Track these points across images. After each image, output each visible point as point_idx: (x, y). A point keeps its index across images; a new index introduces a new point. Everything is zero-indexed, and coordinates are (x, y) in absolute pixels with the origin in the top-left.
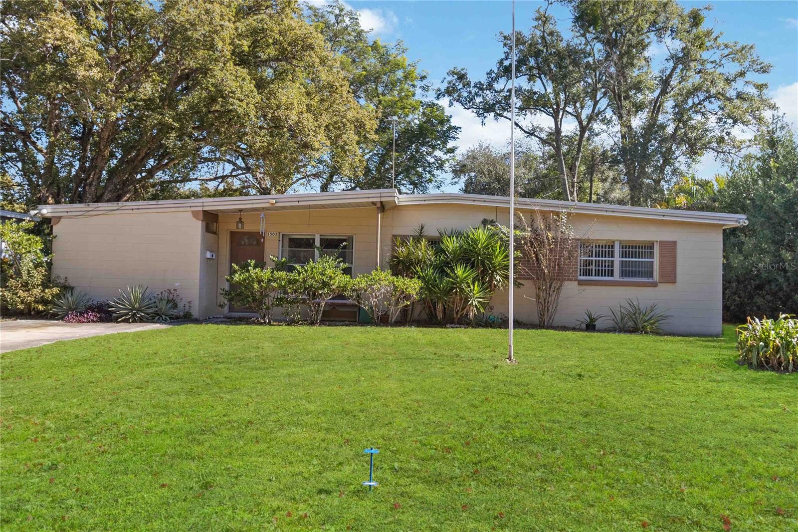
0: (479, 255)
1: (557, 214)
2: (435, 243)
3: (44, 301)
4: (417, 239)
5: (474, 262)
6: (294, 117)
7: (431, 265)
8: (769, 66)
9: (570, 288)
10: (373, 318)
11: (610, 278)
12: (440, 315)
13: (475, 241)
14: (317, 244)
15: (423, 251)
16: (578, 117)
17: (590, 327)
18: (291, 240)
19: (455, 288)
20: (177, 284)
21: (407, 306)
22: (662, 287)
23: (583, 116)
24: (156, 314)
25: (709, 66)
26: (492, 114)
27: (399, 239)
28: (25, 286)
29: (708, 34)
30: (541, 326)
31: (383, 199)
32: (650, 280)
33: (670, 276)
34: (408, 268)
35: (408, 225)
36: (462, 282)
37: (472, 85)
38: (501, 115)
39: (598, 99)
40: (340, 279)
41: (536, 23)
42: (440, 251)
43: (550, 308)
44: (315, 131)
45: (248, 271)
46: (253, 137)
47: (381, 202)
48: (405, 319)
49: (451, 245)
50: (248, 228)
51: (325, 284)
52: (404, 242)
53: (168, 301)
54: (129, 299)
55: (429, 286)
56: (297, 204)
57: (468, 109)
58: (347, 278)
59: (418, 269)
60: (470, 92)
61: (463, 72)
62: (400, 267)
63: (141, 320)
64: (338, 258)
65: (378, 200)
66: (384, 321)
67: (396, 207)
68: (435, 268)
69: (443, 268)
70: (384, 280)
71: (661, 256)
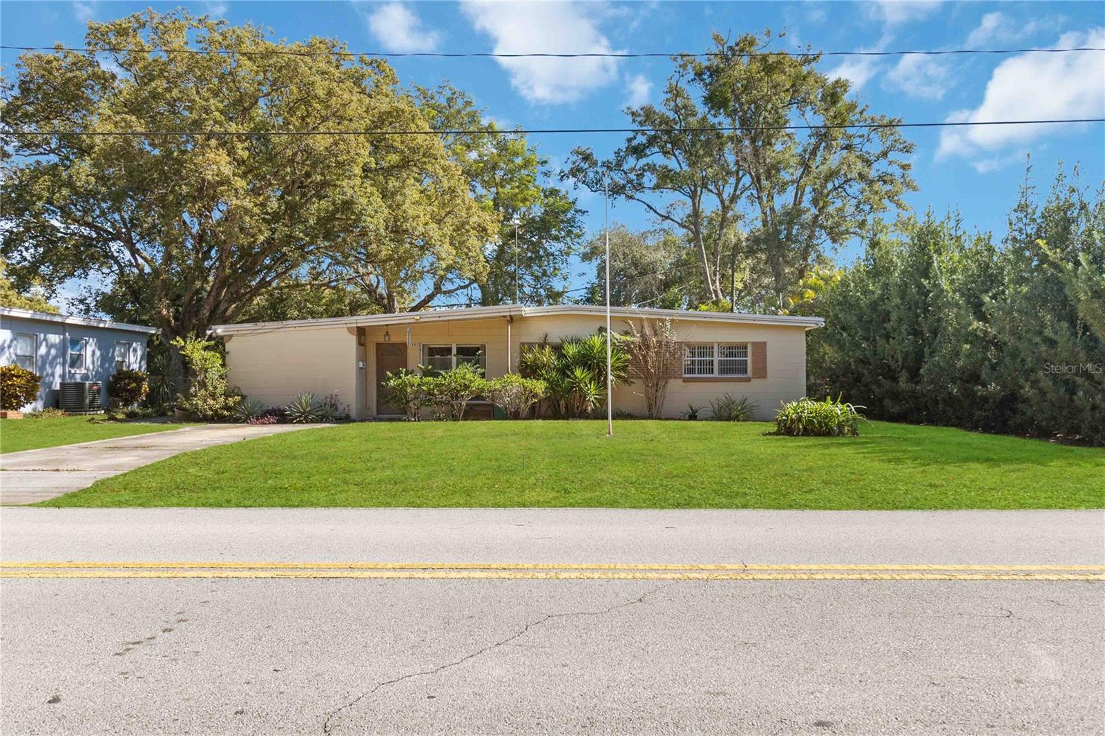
0: (595, 359)
1: (662, 321)
2: (557, 349)
3: (226, 408)
4: (542, 346)
5: (590, 365)
6: (421, 229)
7: (554, 369)
8: (911, 146)
9: (675, 385)
10: (506, 414)
11: (711, 376)
12: (563, 410)
13: (592, 348)
14: (454, 351)
15: (548, 357)
16: (719, 195)
17: (693, 417)
18: (430, 349)
19: (574, 387)
20: (336, 390)
21: (535, 403)
22: (754, 382)
23: (725, 196)
24: (323, 416)
25: (856, 141)
26: (623, 196)
27: (526, 346)
28: (213, 396)
29: (852, 107)
30: (651, 417)
31: (512, 314)
32: (745, 376)
33: (761, 372)
34: (535, 372)
35: (534, 334)
36: (580, 381)
37: (599, 164)
38: (631, 197)
39: (740, 176)
40: (479, 382)
41: (669, 96)
42: (561, 356)
43: (658, 402)
44: (441, 241)
45: (400, 378)
46: (378, 246)
47: (511, 316)
48: (534, 414)
49: (571, 350)
50: (395, 339)
51: (466, 387)
52: (530, 350)
53: (332, 406)
54: (301, 404)
55: (553, 386)
56: (438, 319)
57: (595, 191)
58: (483, 382)
59: (544, 372)
60: (597, 172)
61: (588, 152)
62: (528, 371)
63: (312, 421)
64: (475, 364)
65: (508, 314)
66: (516, 416)
67: (522, 319)
68: (558, 370)
69: (565, 371)
70: (516, 382)
71: (753, 354)
